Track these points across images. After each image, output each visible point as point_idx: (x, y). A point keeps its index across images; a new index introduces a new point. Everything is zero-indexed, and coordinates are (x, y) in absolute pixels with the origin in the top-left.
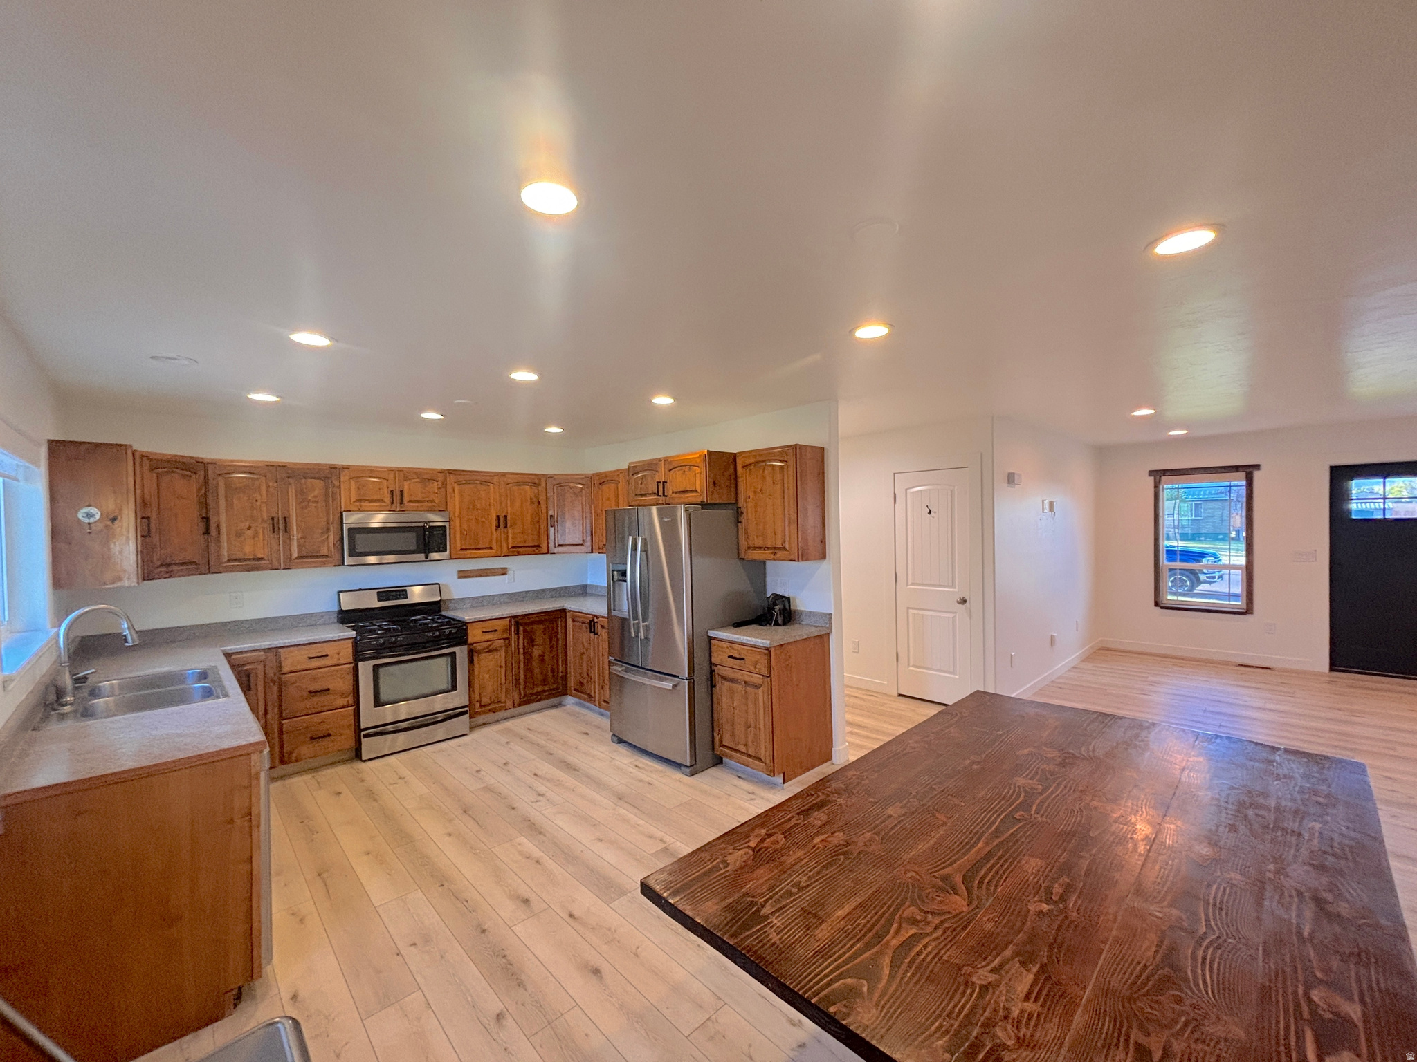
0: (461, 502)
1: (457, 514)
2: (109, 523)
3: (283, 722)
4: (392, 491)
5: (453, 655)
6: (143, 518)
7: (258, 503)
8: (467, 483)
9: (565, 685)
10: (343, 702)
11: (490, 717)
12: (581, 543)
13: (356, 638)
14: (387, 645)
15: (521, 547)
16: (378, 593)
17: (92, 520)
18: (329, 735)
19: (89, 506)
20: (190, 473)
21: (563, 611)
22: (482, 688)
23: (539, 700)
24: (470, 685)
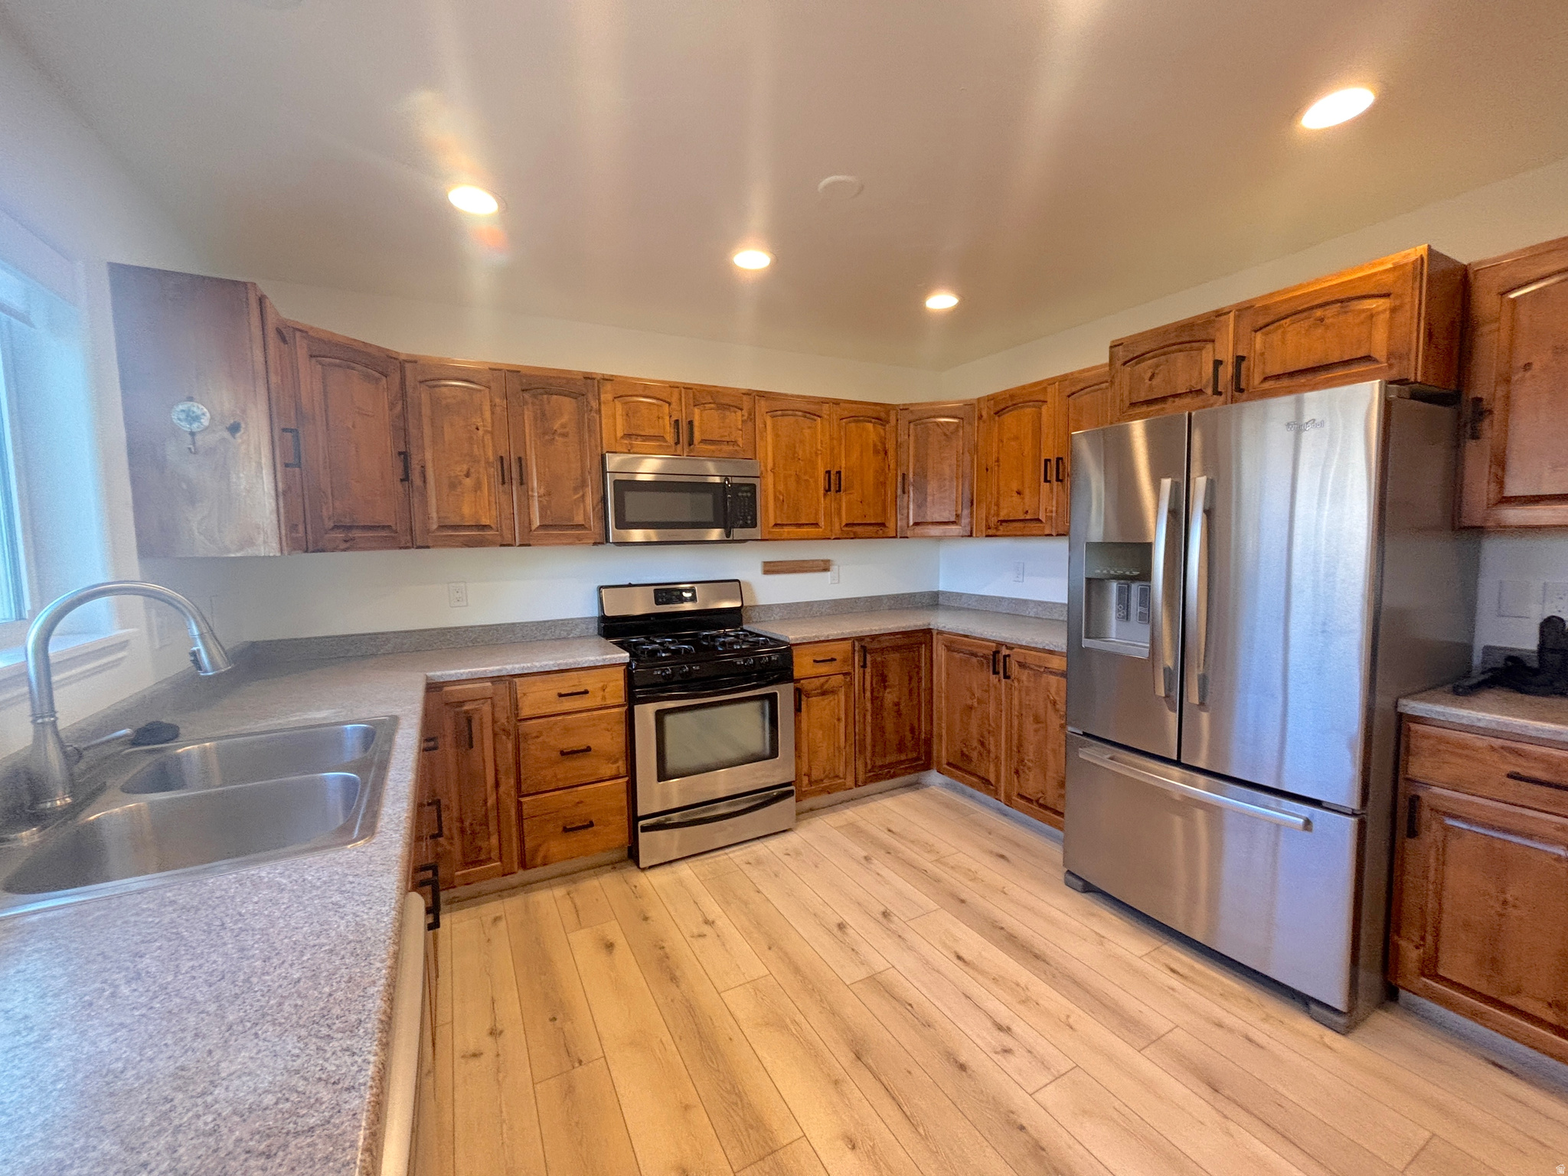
0: (776, 447)
1: (770, 465)
2: (227, 435)
3: (523, 800)
4: (677, 421)
5: (772, 698)
6: (284, 430)
7: (480, 432)
8: (784, 413)
9: (929, 754)
10: (608, 770)
11: (823, 799)
12: (953, 519)
13: (629, 664)
14: (677, 678)
15: (859, 524)
16: (655, 590)
17: (195, 426)
18: (591, 824)
19: (190, 399)
20: (377, 375)
21: (928, 632)
22: (813, 752)
23: (892, 777)
24: (796, 749)
